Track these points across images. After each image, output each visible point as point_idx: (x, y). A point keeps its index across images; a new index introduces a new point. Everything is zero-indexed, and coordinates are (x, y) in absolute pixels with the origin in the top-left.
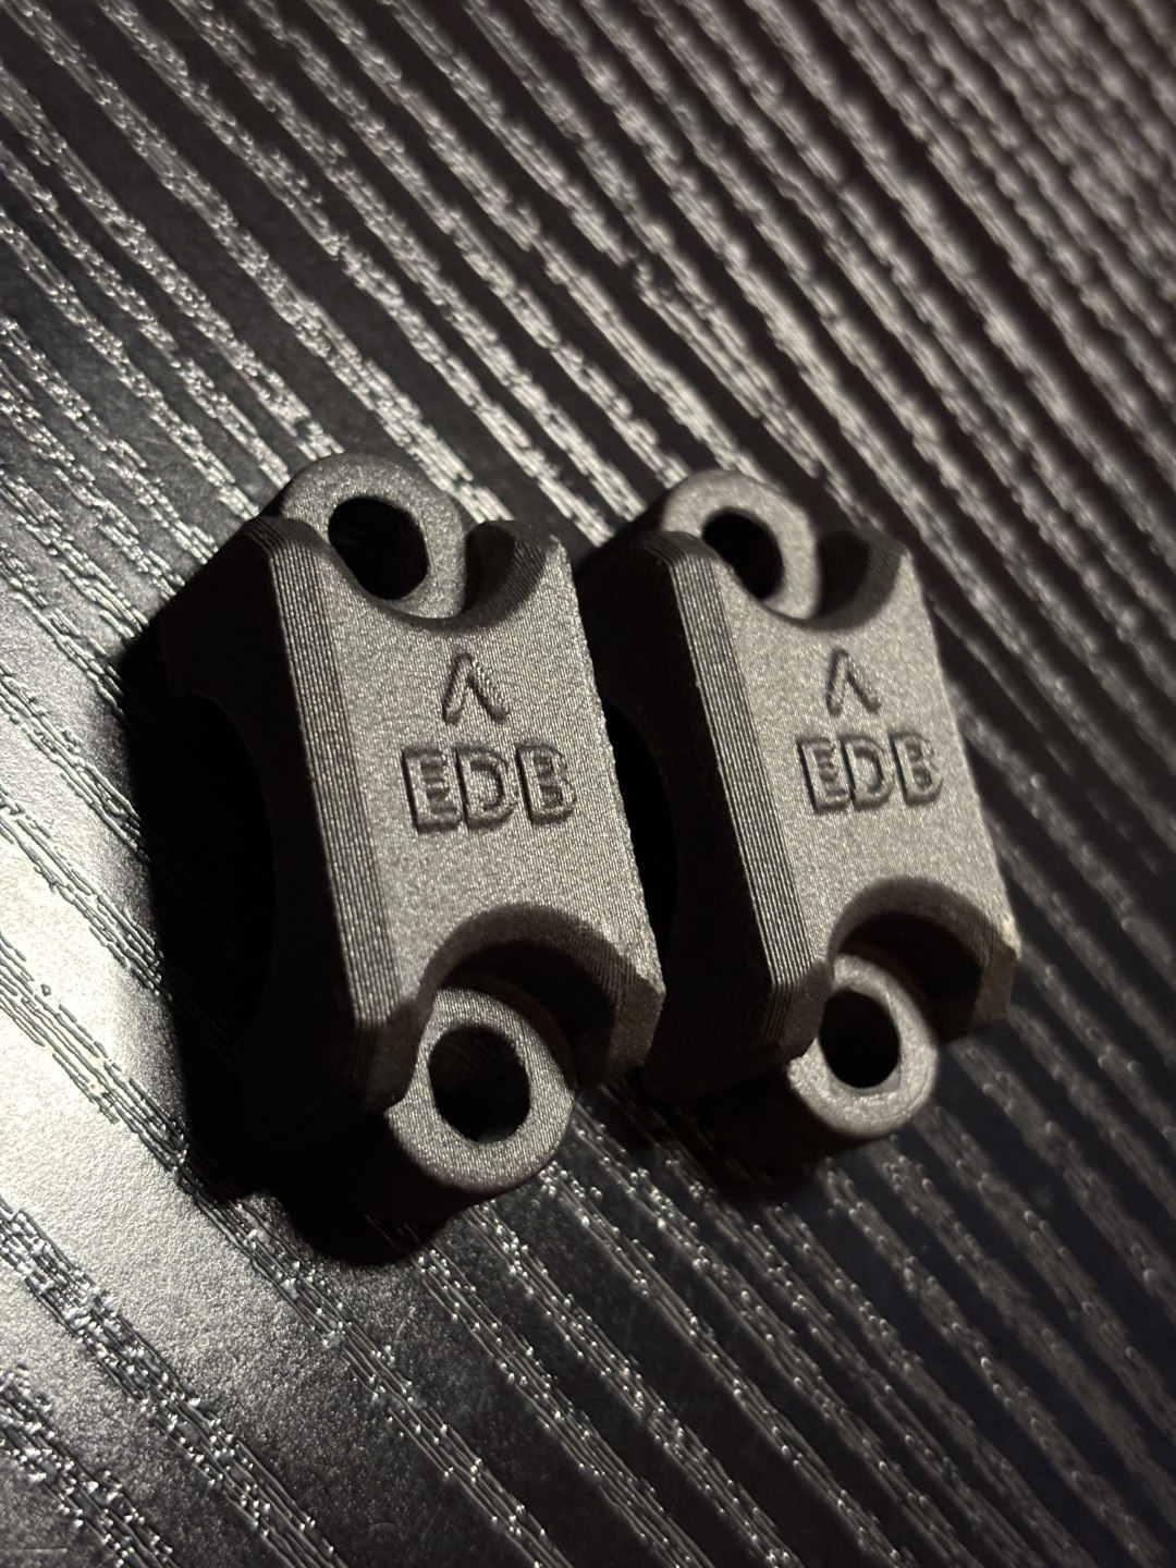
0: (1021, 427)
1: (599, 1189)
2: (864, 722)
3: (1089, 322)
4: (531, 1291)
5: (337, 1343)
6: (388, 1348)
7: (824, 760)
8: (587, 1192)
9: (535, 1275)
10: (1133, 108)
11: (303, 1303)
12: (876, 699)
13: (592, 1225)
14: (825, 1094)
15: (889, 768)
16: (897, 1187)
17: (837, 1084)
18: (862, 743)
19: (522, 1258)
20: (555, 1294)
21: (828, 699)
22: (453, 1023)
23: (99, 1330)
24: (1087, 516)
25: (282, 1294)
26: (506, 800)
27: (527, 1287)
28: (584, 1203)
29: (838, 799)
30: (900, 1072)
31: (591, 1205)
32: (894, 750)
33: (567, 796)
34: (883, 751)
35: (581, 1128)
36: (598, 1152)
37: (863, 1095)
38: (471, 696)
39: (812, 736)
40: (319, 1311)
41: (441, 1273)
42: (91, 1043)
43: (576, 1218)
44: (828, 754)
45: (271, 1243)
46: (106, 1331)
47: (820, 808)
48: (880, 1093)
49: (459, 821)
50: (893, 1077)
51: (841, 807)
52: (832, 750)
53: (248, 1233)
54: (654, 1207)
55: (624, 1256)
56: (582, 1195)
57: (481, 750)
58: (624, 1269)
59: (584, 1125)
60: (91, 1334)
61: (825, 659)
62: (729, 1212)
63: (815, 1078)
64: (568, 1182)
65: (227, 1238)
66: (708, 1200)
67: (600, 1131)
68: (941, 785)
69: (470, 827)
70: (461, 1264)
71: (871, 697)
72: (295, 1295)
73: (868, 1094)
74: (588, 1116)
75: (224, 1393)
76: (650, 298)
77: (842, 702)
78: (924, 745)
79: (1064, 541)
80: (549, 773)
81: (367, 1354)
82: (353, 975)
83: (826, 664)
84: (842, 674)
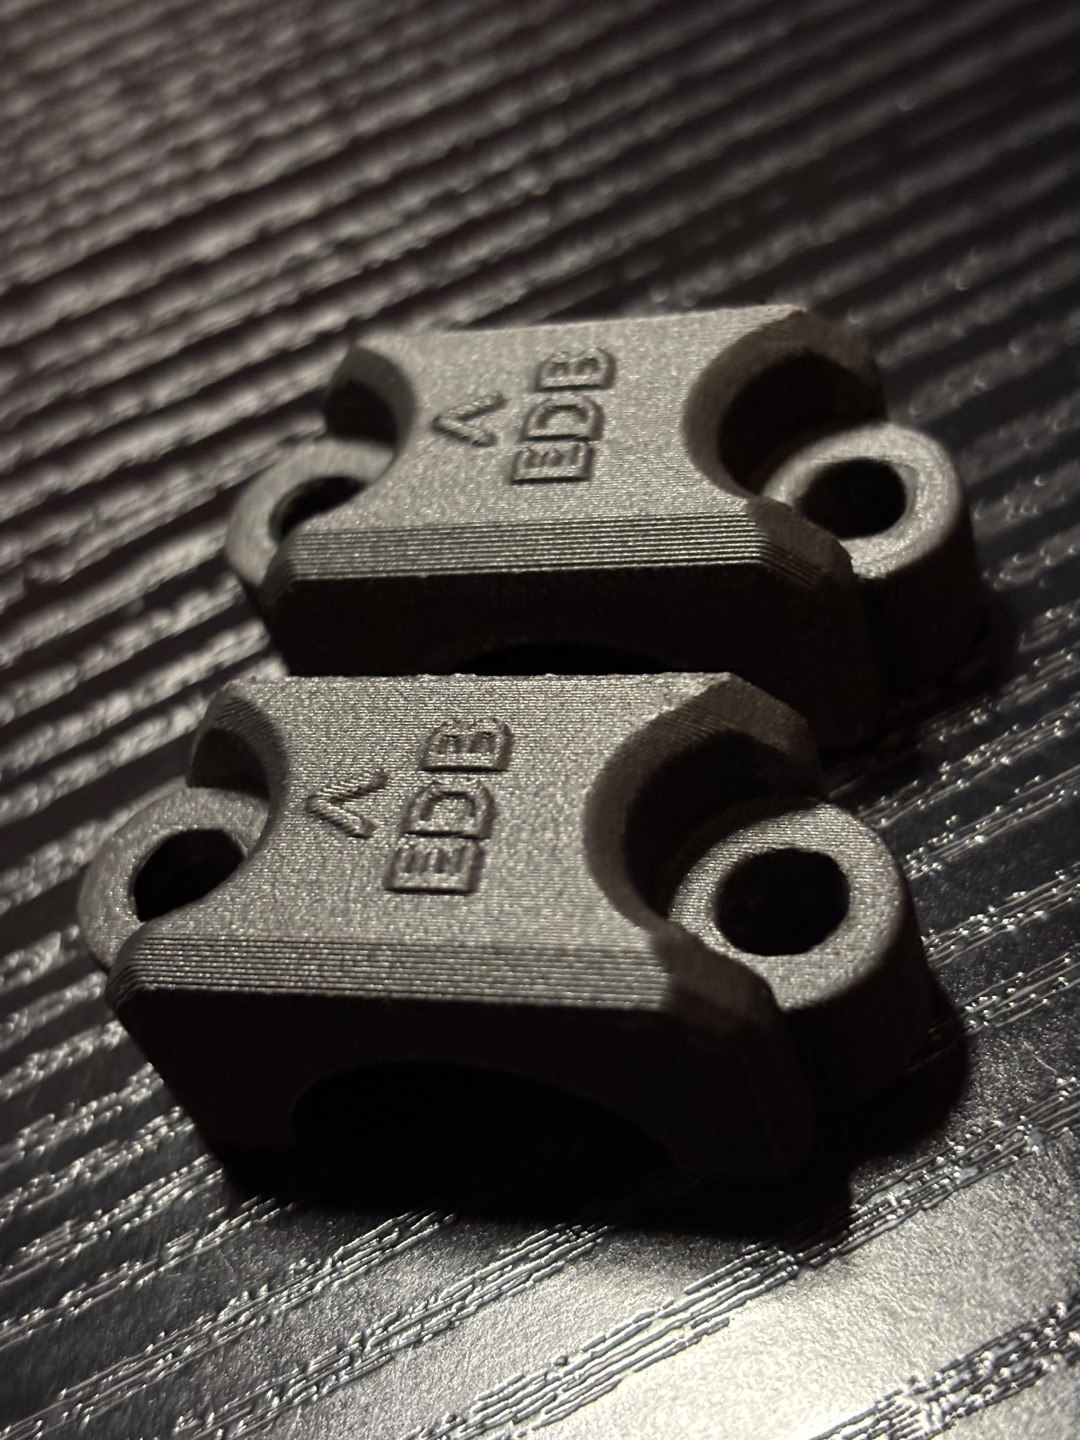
0: (308, 246)
1: (949, 818)
2: (512, 412)
3: (231, 165)
4: (1039, 914)
5: (1039, 1137)
6: (1060, 1081)
7: (537, 460)
8: (950, 830)
9: (1023, 905)
10: (51, 90)
11: (985, 1164)
12: (493, 397)
13: (985, 833)
14: (902, 544)
15: (568, 398)
16: (1035, 511)
17: (894, 531)
18: (533, 420)
19: (1001, 915)
20: (1049, 889)
21: (478, 444)
22: (707, 915)
23: (953, 1398)
24: (413, 199)
25: (968, 1184)
26: (472, 792)
27: (1035, 917)
28: (961, 836)
29: (581, 454)
30: (900, 465)
31: (964, 828)
32: (551, 389)
33: (489, 727)
34: (548, 400)
35: (879, 821)
36: (911, 808)
37: (912, 508)
38: (351, 805)
39: (509, 467)
40: (998, 1147)
41: (993, 1005)
42: (634, 1326)
43: (975, 848)
44: (534, 454)
45: (908, 1183)
46: (954, 1390)
47: (585, 475)
48: (916, 489)
49: (478, 847)
50: (903, 474)
51: (591, 454)
52: (530, 450)
53: (890, 1205)
54: (986, 763)
55: (1029, 806)
56: (951, 836)
57: (412, 805)
58: (1043, 810)
59: (877, 817)
60: (954, 1408)
61: (437, 440)
62: (1012, 687)
63: (881, 551)
64: (931, 848)
65: (889, 1229)
66: (994, 706)
67: (888, 802)
68: (602, 351)
69: (488, 836)
70: (989, 981)
71: (488, 402)
72: (973, 1172)
73: (914, 502)
74: (869, 811)
75: (1059, 1275)
76: (66, 570)
77: (485, 431)
78: (555, 360)
79: (432, 227)
80: (458, 742)
81: (1059, 1106)
82: (609, 1000)
83: (442, 440)
84: (457, 425)
